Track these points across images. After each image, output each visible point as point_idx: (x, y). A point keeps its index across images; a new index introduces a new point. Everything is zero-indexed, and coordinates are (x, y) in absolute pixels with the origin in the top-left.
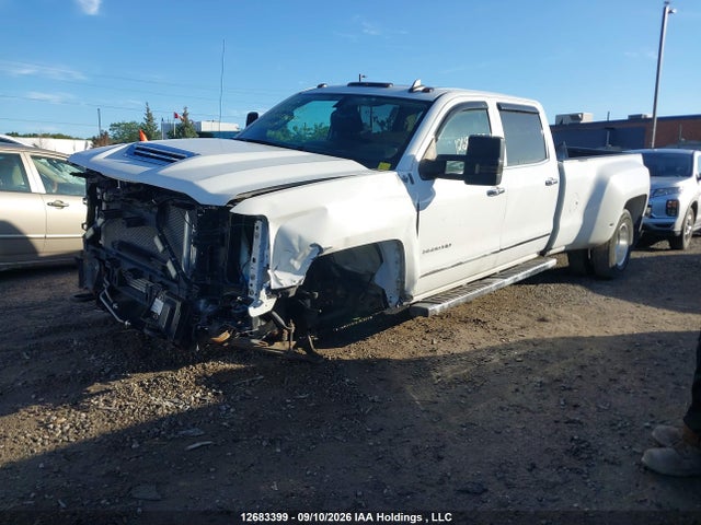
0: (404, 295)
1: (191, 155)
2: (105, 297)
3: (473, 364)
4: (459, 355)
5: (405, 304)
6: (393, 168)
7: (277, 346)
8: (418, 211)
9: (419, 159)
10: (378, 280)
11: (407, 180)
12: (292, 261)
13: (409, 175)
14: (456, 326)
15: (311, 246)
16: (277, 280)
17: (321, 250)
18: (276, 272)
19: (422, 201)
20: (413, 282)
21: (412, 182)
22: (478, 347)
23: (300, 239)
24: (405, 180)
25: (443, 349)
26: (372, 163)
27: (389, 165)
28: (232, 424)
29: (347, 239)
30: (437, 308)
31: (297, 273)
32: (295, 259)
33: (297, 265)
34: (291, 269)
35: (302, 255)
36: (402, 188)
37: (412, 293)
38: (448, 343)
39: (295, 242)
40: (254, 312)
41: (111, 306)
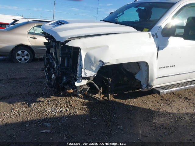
0: (148, 85)
3: (174, 118)
4: (170, 113)
5: (149, 88)
6: (149, 31)
7: (97, 96)
8: (158, 50)
9: (163, 27)
10: (137, 77)
11: (155, 36)
12: (91, 67)
13: (156, 34)
14: (175, 99)
15: (99, 61)
16: (85, 73)
17: (103, 63)
18: (85, 70)
19: (160, 47)
20: (152, 80)
21: (157, 37)
22: (181, 111)
23: (95, 58)
24: (153, 36)
25: (164, 108)
27: (148, 30)
29: (117, 60)
30: (165, 91)
31: (94, 72)
32: (93, 66)
33: (94, 68)
34: (91, 70)
35: (95, 65)
36: (152, 40)
37: (152, 84)
38: (168, 107)
39: (93, 59)
40: (77, 84)
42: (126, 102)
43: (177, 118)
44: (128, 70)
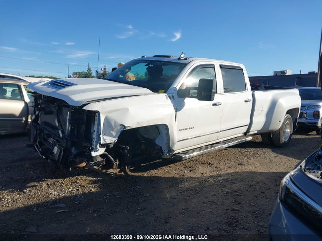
0: (170, 150)
1: (73, 85)
2: (37, 145)
3: (199, 182)
4: (194, 178)
5: (171, 153)
6: (165, 93)
7: (111, 171)
8: (176, 112)
9: (178, 88)
10: (158, 142)
11: (171, 98)
12: (111, 131)
13: (172, 95)
14: (199, 165)
15: (120, 125)
16: (104, 139)
17: (125, 127)
18: (104, 136)
19: (178, 107)
20: (173, 144)
21: (173, 99)
22: (204, 175)
23: (115, 122)
24: (170, 98)
25: (188, 174)
26: (155, 90)
27: (163, 91)
28: (80, 203)
29: (138, 122)
30: (187, 156)
31: (114, 137)
32: (113, 131)
33: (114, 133)
34: (111, 135)
35: (115, 129)
36: (169, 102)
37: (173, 148)
38: (192, 173)
39: (113, 123)
40: (93, 154)
41: (39, 149)
42: (146, 174)
43: (202, 181)
44: (146, 136)
